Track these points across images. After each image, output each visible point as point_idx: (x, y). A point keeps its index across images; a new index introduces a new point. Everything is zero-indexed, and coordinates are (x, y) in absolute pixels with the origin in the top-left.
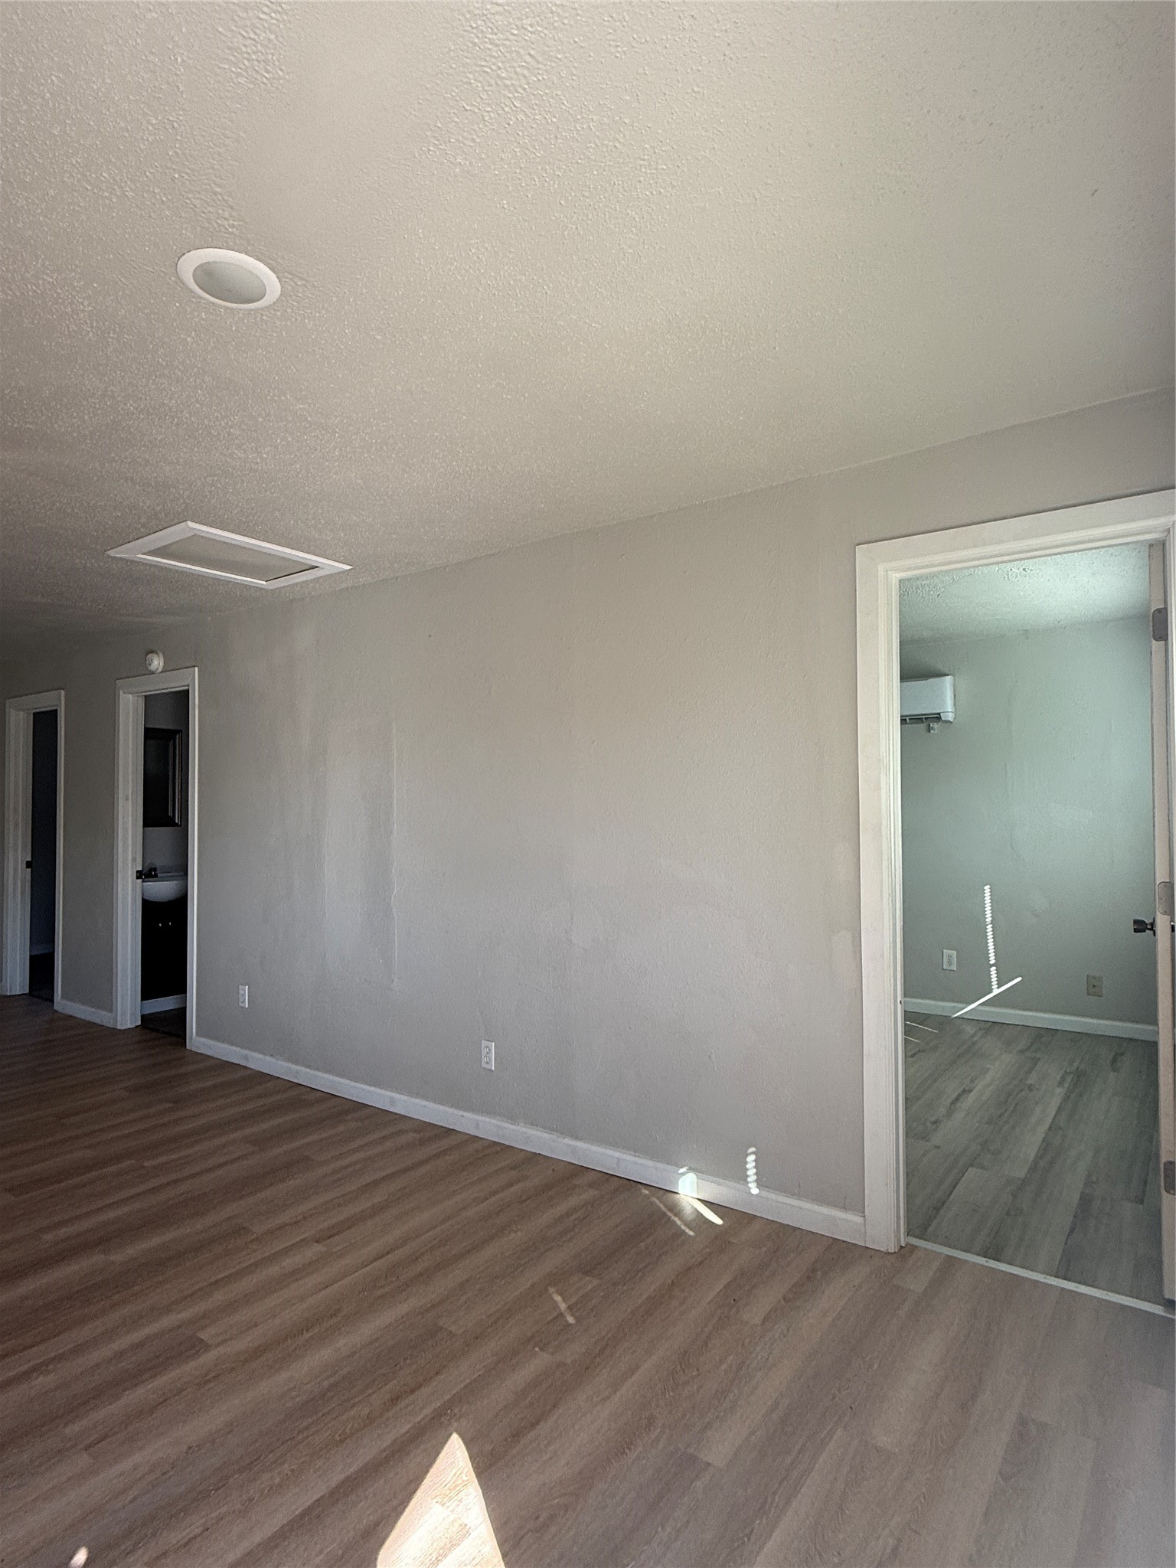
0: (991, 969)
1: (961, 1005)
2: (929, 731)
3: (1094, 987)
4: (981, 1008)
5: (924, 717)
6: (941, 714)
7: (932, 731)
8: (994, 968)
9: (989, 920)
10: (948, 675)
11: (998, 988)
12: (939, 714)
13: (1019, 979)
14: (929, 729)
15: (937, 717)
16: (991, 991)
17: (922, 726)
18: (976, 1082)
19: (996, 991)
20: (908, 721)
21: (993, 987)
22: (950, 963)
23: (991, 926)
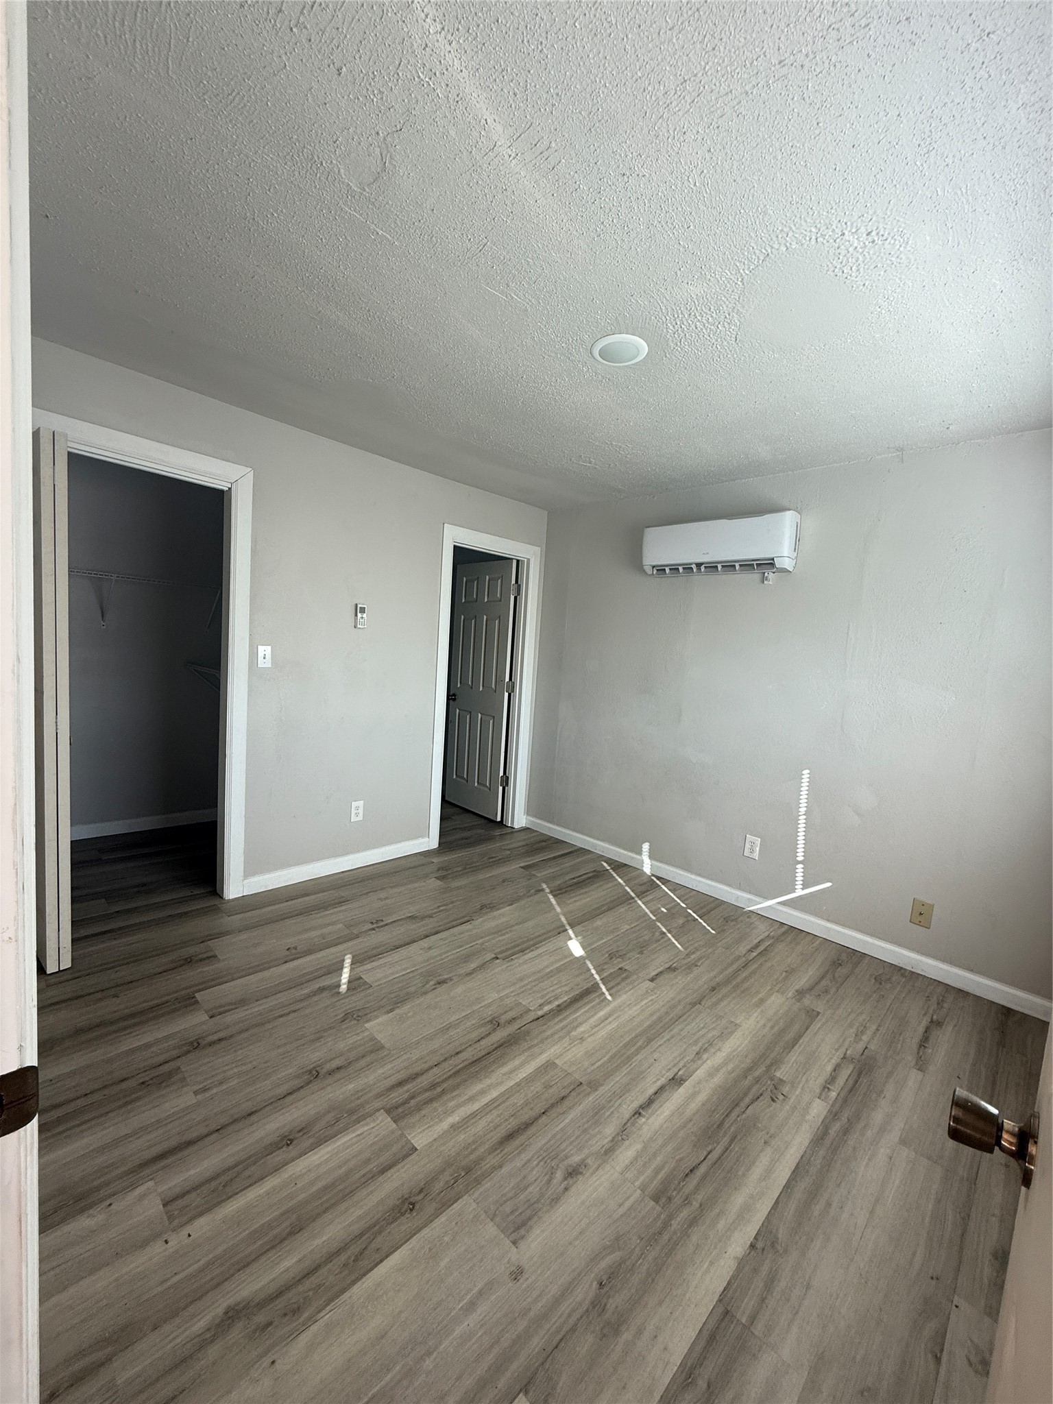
0: (797, 866)
1: (757, 899)
2: (763, 582)
3: (921, 915)
4: (781, 908)
5: (755, 563)
6: (775, 559)
7: (765, 582)
8: (800, 866)
9: (803, 810)
10: (790, 510)
11: (803, 889)
12: (773, 559)
13: (829, 884)
14: (763, 579)
15: (770, 564)
16: (794, 890)
17: (755, 576)
18: (705, 1056)
19: (799, 892)
20: (737, 567)
21: (796, 887)
22: (752, 851)
23: (805, 817)
